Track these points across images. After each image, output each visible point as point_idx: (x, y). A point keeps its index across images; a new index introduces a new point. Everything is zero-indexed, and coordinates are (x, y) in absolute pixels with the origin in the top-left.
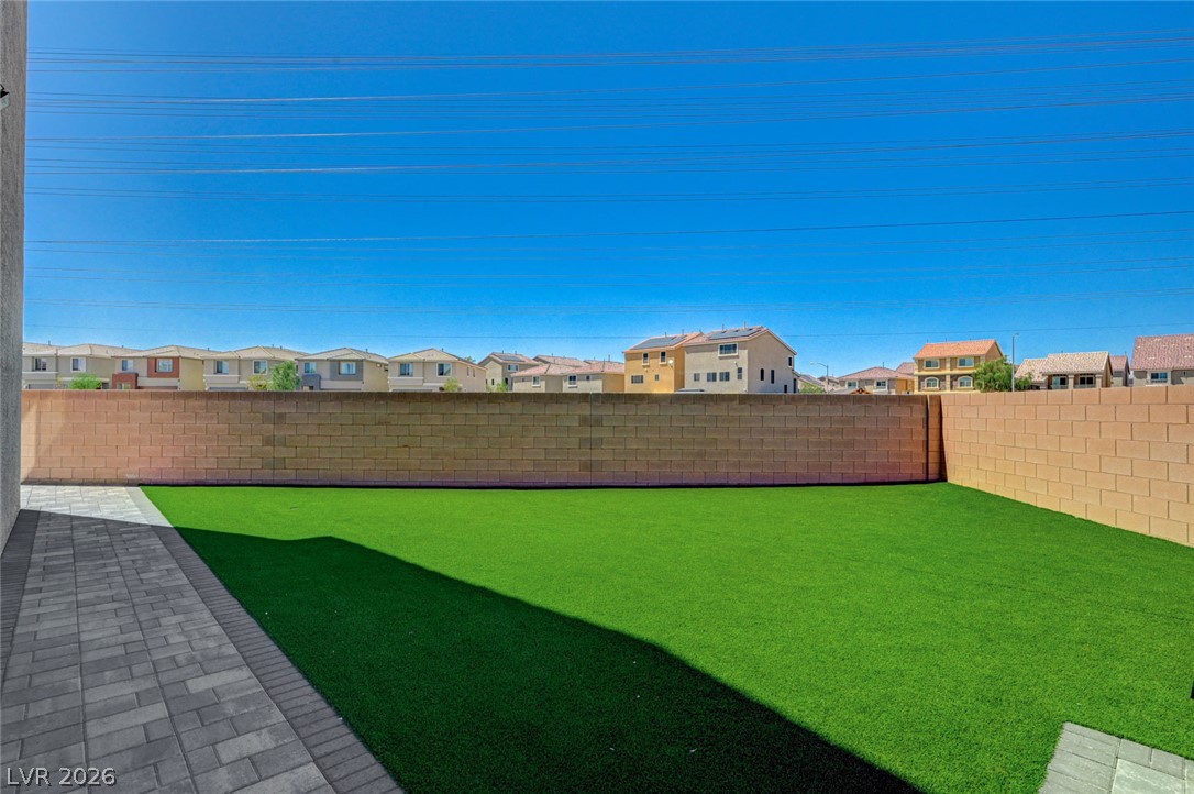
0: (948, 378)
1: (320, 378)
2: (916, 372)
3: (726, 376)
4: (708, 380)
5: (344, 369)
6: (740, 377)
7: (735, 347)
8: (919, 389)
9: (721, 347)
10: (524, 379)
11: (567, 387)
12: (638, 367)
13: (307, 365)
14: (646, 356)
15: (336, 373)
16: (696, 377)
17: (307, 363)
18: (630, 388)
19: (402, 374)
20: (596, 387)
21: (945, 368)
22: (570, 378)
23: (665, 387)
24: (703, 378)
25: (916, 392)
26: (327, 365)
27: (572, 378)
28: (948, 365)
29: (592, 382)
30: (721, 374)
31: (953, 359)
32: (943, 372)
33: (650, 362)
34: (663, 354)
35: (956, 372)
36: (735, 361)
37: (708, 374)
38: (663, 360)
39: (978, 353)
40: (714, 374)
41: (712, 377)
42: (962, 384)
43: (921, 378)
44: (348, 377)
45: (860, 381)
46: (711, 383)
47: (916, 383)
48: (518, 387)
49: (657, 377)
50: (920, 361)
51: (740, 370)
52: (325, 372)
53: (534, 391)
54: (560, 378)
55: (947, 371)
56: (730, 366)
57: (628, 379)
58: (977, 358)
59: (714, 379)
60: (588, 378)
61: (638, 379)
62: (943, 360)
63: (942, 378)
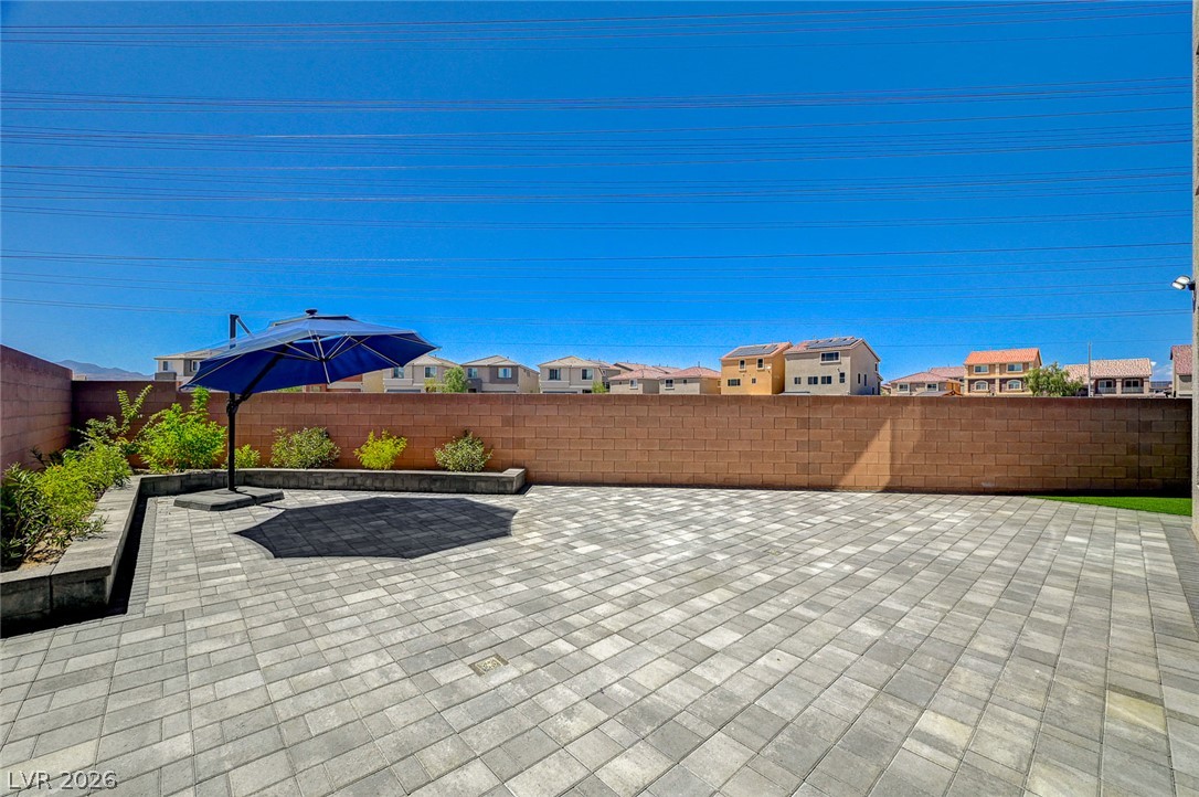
0: (997, 382)
1: (481, 382)
2: (966, 377)
3: (828, 380)
4: (810, 383)
5: (501, 374)
6: (842, 381)
7: (837, 355)
8: (969, 391)
9: (823, 355)
10: (621, 382)
11: (663, 391)
12: (735, 372)
13: (470, 370)
14: (742, 363)
15: (495, 378)
16: (797, 381)
17: (470, 368)
18: (726, 390)
19: (551, 378)
20: (693, 389)
21: (994, 373)
22: (667, 382)
23: (763, 388)
24: (804, 381)
25: (966, 394)
26: (487, 370)
27: (669, 382)
28: (997, 370)
29: (689, 385)
30: (823, 378)
31: (1002, 366)
32: (992, 376)
33: (746, 367)
34: (760, 361)
35: (1005, 376)
36: (837, 367)
37: (810, 379)
38: (760, 366)
39: (1027, 360)
40: (816, 379)
41: (813, 381)
42: (1010, 387)
43: (971, 382)
44: (505, 381)
45: (911, 384)
46: (813, 386)
47: (966, 386)
48: (615, 390)
49: (754, 381)
50: (970, 367)
51: (842, 375)
52: (485, 376)
53: (631, 393)
54: (656, 382)
55: (997, 375)
56: (832, 370)
57: (724, 383)
58: (1026, 365)
59: (816, 383)
60: (685, 382)
61: (735, 383)
62: (992, 367)
63: (992, 381)
